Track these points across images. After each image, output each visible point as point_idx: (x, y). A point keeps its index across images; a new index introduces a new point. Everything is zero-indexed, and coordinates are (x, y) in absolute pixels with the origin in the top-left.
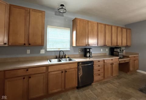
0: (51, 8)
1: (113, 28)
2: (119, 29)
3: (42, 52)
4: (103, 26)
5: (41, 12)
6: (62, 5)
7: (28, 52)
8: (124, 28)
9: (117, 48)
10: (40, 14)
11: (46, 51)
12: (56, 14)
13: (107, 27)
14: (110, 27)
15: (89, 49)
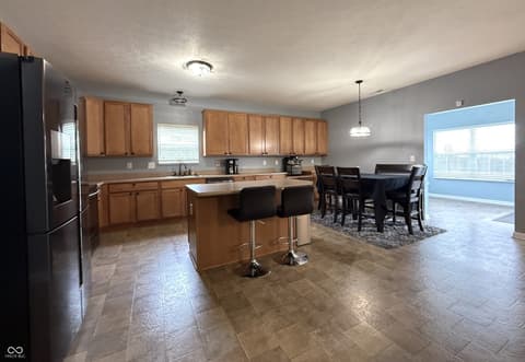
0: (163, 95)
1: (283, 122)
2: (297, 123)
3: (152, 165)
4: (259, 120)
5: (147, 106)
6: (180, 93)
7: (130, 165)
8: (308, 120)
9: (292, 158)
10: (146, 110)
11: (157, 165)
12: (171, 104)
13: (268, 121)
14: (275, 121)
15: (234, 160)
